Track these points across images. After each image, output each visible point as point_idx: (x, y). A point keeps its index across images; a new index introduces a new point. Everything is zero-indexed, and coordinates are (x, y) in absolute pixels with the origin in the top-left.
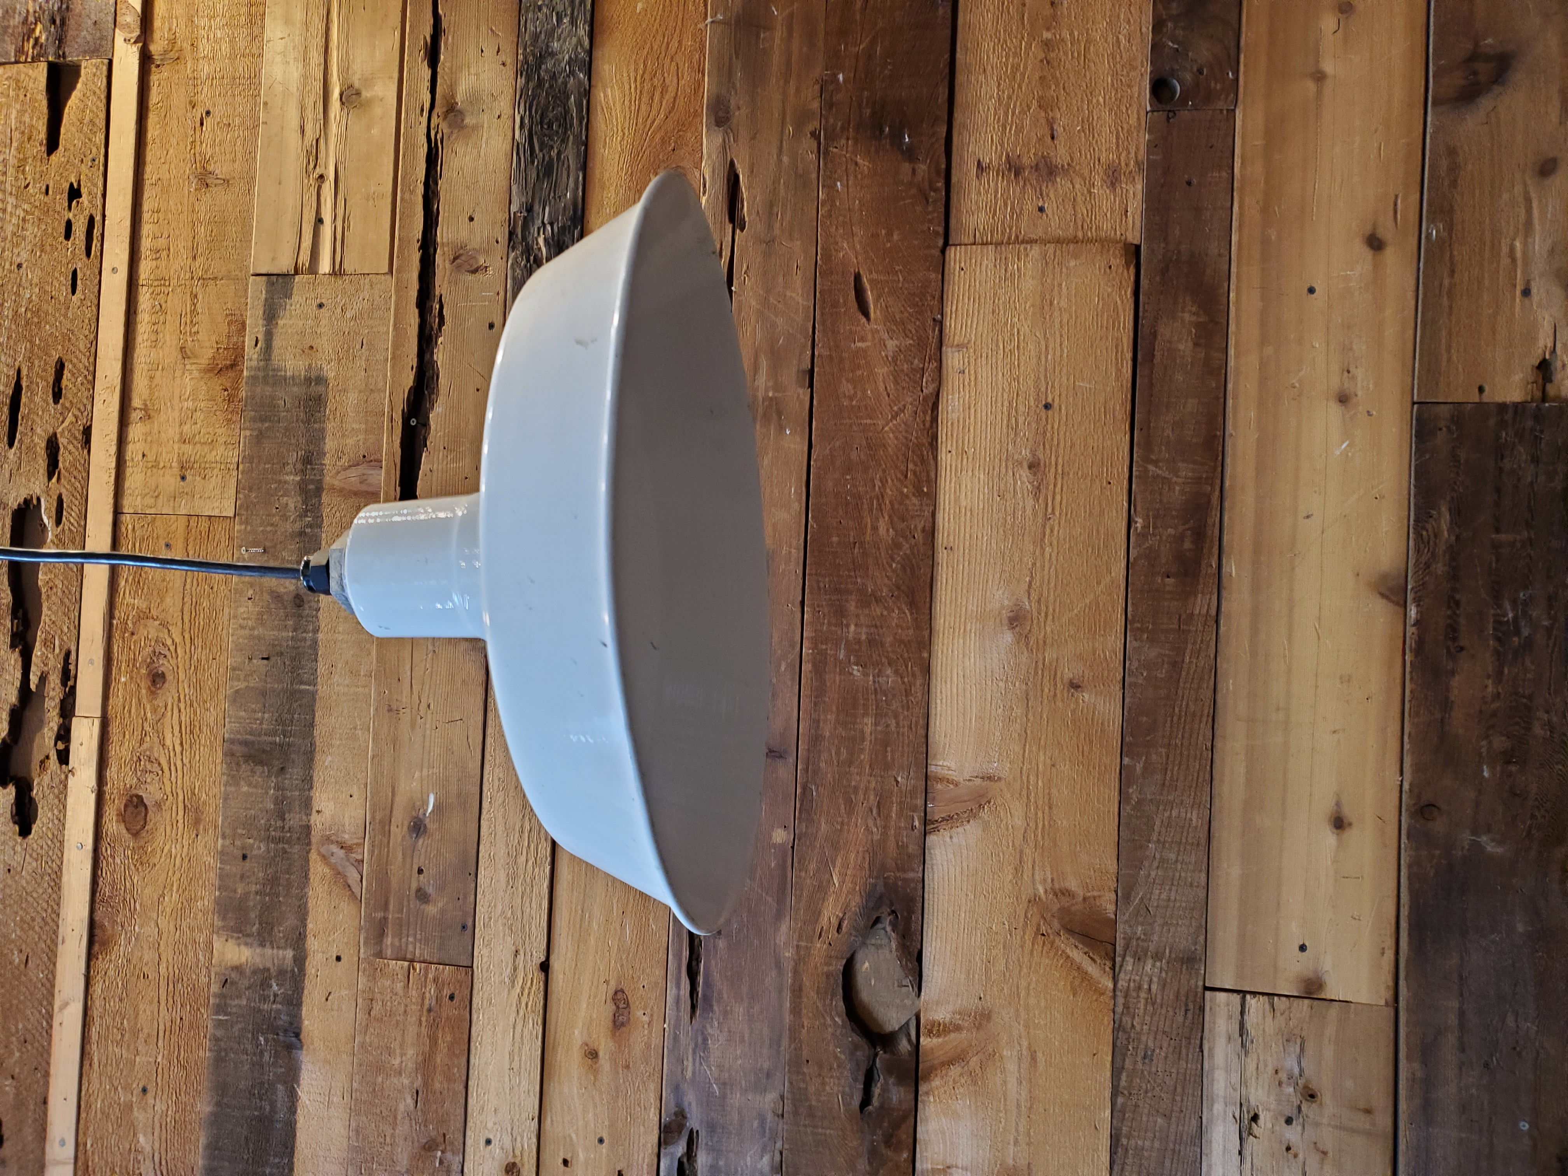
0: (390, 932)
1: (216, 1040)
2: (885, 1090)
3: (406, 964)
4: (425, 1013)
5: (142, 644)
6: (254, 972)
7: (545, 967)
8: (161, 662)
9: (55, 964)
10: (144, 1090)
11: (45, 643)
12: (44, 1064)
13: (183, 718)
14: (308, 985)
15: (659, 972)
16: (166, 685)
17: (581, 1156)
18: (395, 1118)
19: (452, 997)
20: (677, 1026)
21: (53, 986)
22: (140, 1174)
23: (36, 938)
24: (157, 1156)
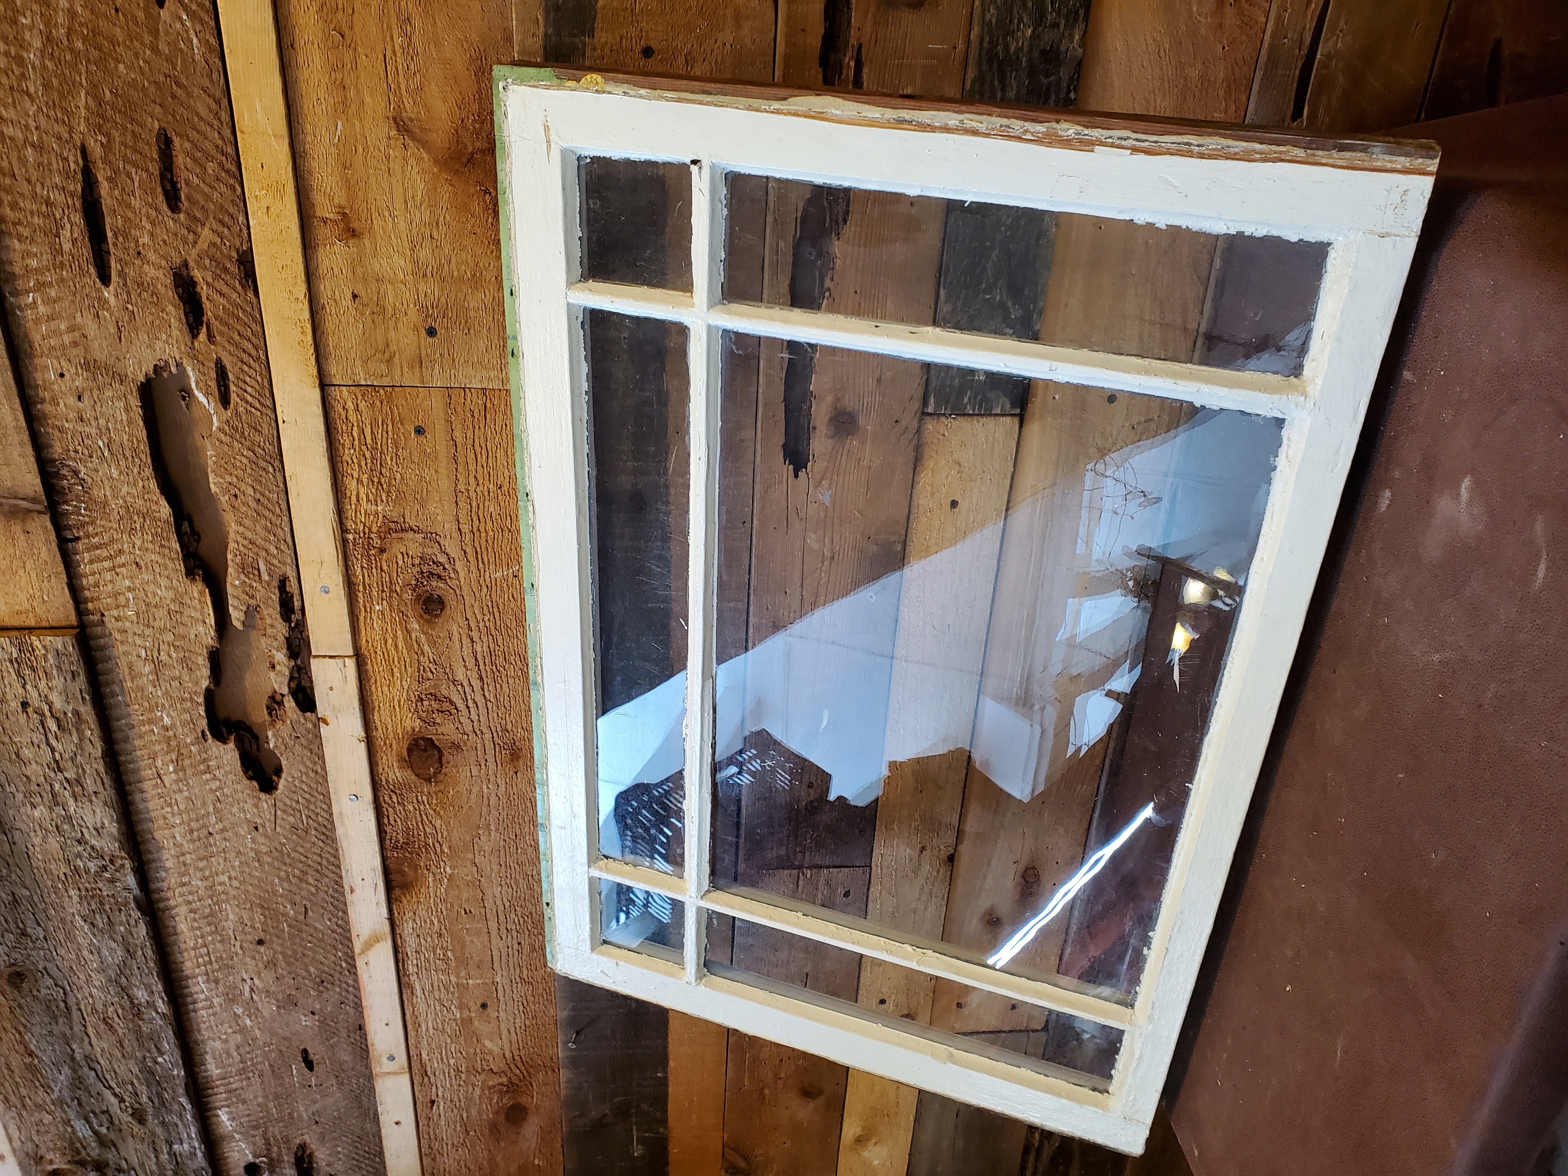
3: (795, 872)
5: (400, 563)
7: (951, 859)
8: (434, 584)
9: (345, 912)
10: (484, 1006)
11: (242, 568)
12: (353, 998)
13: (479, 649)
16: (447, 611)
17: (975, 1000)
19: (847, 894)
21: (348, 931)
22: (491, 1069)
23: (313, 890)
24: (508, 1054)
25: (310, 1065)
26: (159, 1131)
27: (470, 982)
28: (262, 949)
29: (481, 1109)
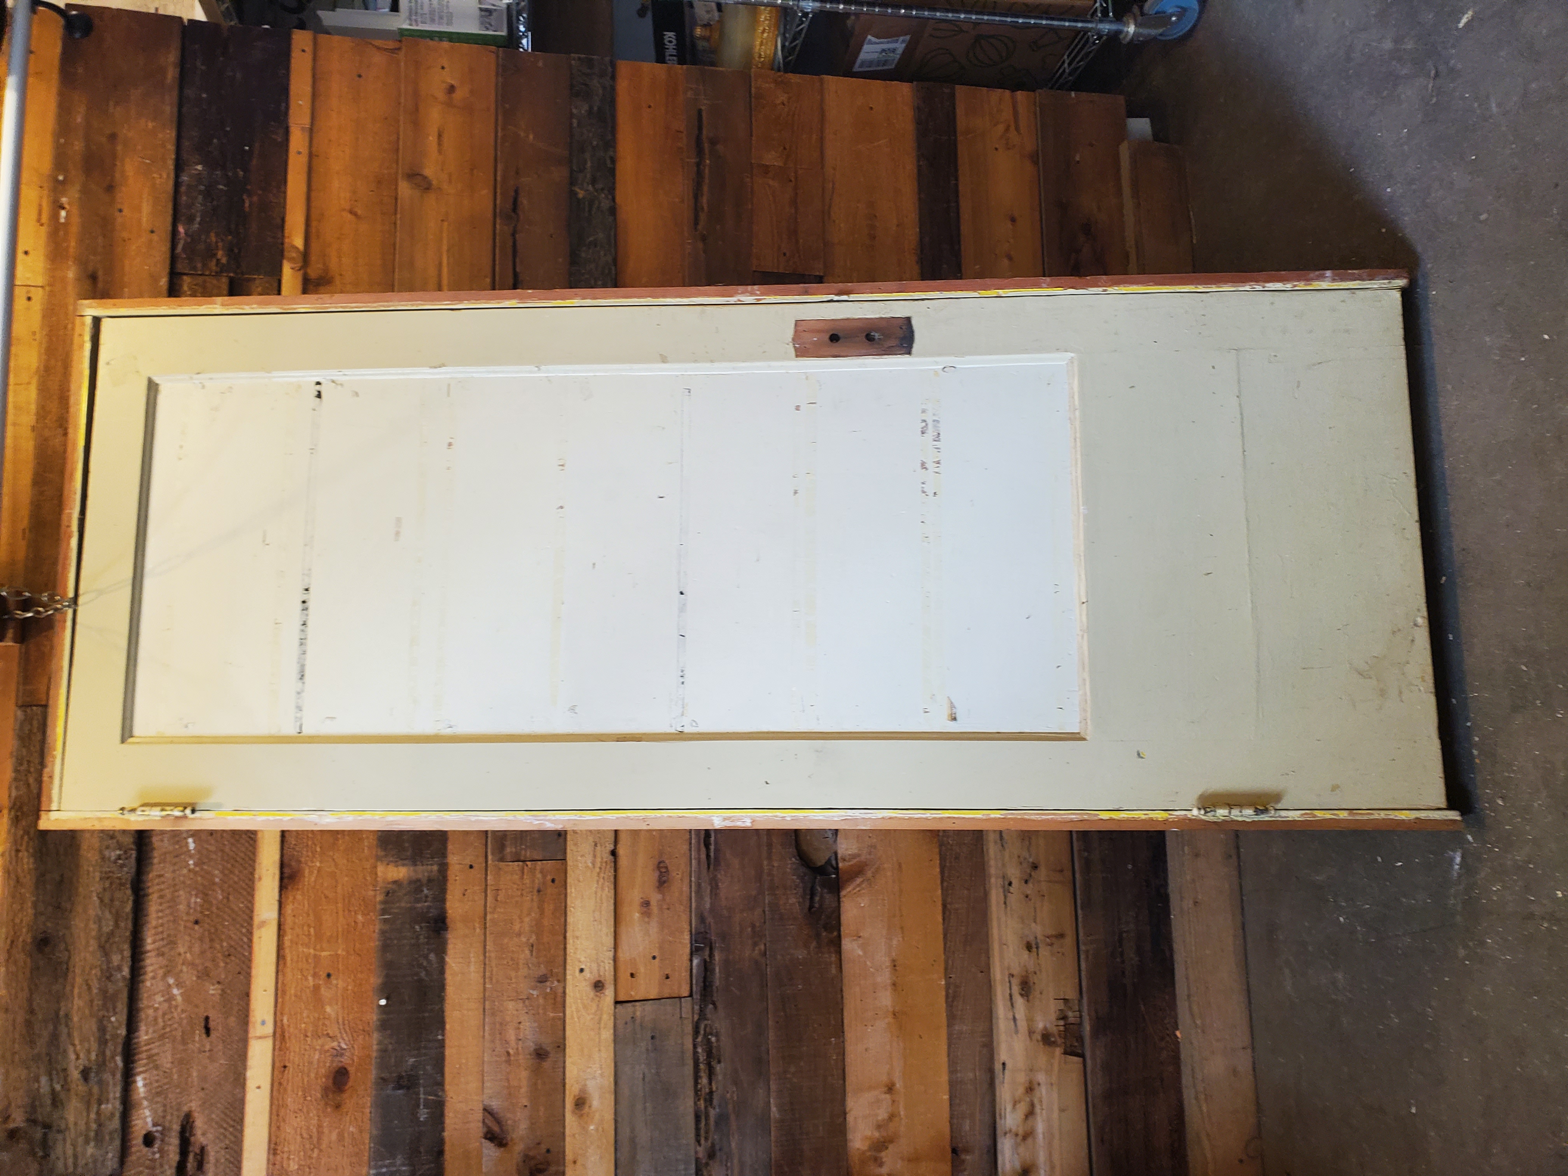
0: (508, 843)
1: (383, 932)
2: (822, 897)
3: (521, 863)
4: (535, 892)
6: (411, 882)
7: (614, 853)
9: (253, 896)
10: (329, 975)
12: (244, 967)
14: (450, 886)
15: (686, 847)
17: (642, 970)
18: (518, 964)
19: (553, 881)
20: (699, 878)
21: (252, 911)
22: (328, 1034)
23: (236, 879)
24: (340, 1020)
25: (208, 1031)
26: (96, 1090)
27: (324, 954)
28: (197, 927)
29: (317, 1074)
